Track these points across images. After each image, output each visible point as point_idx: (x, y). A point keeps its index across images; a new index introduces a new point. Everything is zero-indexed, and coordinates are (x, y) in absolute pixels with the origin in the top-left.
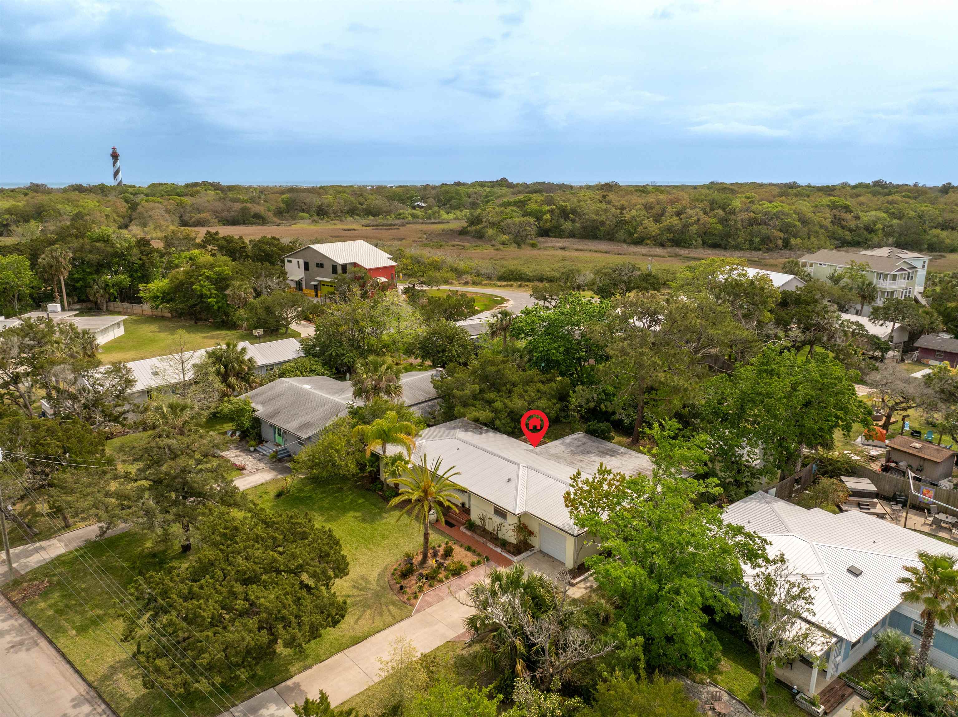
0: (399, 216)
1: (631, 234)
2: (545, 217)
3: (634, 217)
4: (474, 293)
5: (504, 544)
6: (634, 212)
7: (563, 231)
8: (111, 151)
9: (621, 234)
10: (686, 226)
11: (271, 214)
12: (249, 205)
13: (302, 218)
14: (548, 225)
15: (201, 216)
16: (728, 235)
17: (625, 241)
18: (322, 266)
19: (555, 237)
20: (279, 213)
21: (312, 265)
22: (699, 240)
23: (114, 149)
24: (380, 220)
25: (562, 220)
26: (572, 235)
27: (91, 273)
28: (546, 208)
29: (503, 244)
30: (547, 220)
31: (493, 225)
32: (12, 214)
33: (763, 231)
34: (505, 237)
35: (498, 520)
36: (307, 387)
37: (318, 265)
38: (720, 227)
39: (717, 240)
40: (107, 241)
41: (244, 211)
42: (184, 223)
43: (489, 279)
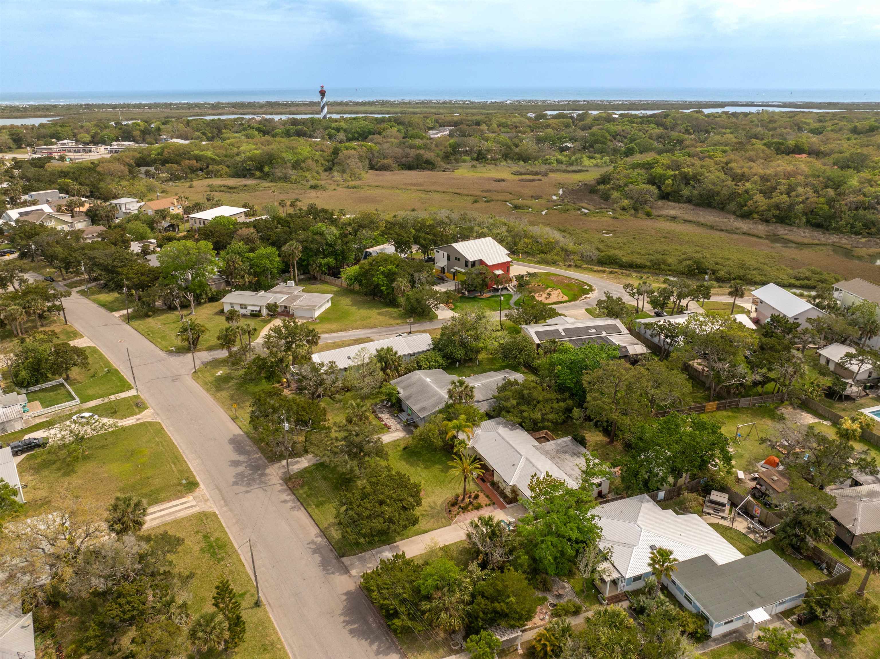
0: (546, 162)
1: (741, 206)
2: (667, 182)
3: (747, 192)
4: (571, 279)
6: (748, 185)
7: (682, 196)
8: (320, 89)
9: (732, 206)
10: (791, 207)
11: (439, 159)
12: (422, 152)
13: (464, 161)
14: (669, 189)
15: (386, 161)
16: (833, 217)
17: (734, 213)
18: (459, 260)
19: (674, 201)
20: (446, 157)
21: (452, 258)
22: (804, 219)
23: (322, 87)
24: (529, 167)
25: (683, 186)
26: (689, 201)
27: (312, 256)
28: (670, 173)
29: (624, 209)
30: (668, 185)
31: (619, 188)
32: (252, 161)
33: (868, 216)
34: (626, 202)
36: (428, 380)
37: (456, 258)
38: (826, 207)
39: (820, 220)
40: (321, 234)
41: (418, 157)
42: (372, 167)
43: (590, 261)
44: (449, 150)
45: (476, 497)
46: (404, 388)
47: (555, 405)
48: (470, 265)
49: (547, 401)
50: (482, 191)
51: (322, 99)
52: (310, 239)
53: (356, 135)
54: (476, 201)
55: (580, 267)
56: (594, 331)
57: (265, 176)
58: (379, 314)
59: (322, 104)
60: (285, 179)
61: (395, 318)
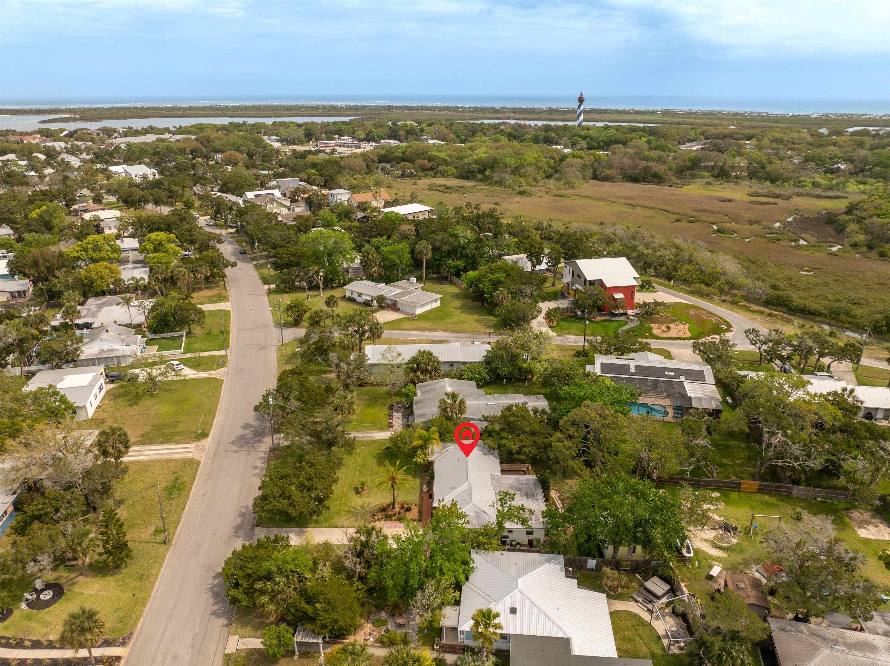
11: (669, 173)
13: (702, 177)
15: (610, 172)
18: (580, 277)
20: (681, 171)
23: (581, 94)
24: (773, 188)
27: (444, 257)
31: (860, 220)
32: (477, 164)
34: (861, 238)
36: (449, 389)
37: (578, 276)
40: (456, 236)
41: (646, 170)
42: (595, 177)
43: (757, 299)
44: (689, 163)
45: (409, 510)
46: (423, 393)
48: (588, 283)
51: (580, 106)
53: (602, 144)
54: (677, 221)
55: (736, 303)
56: (673, 374)
57: (486, 179)
59: (579, 112)
60: (501, 183)
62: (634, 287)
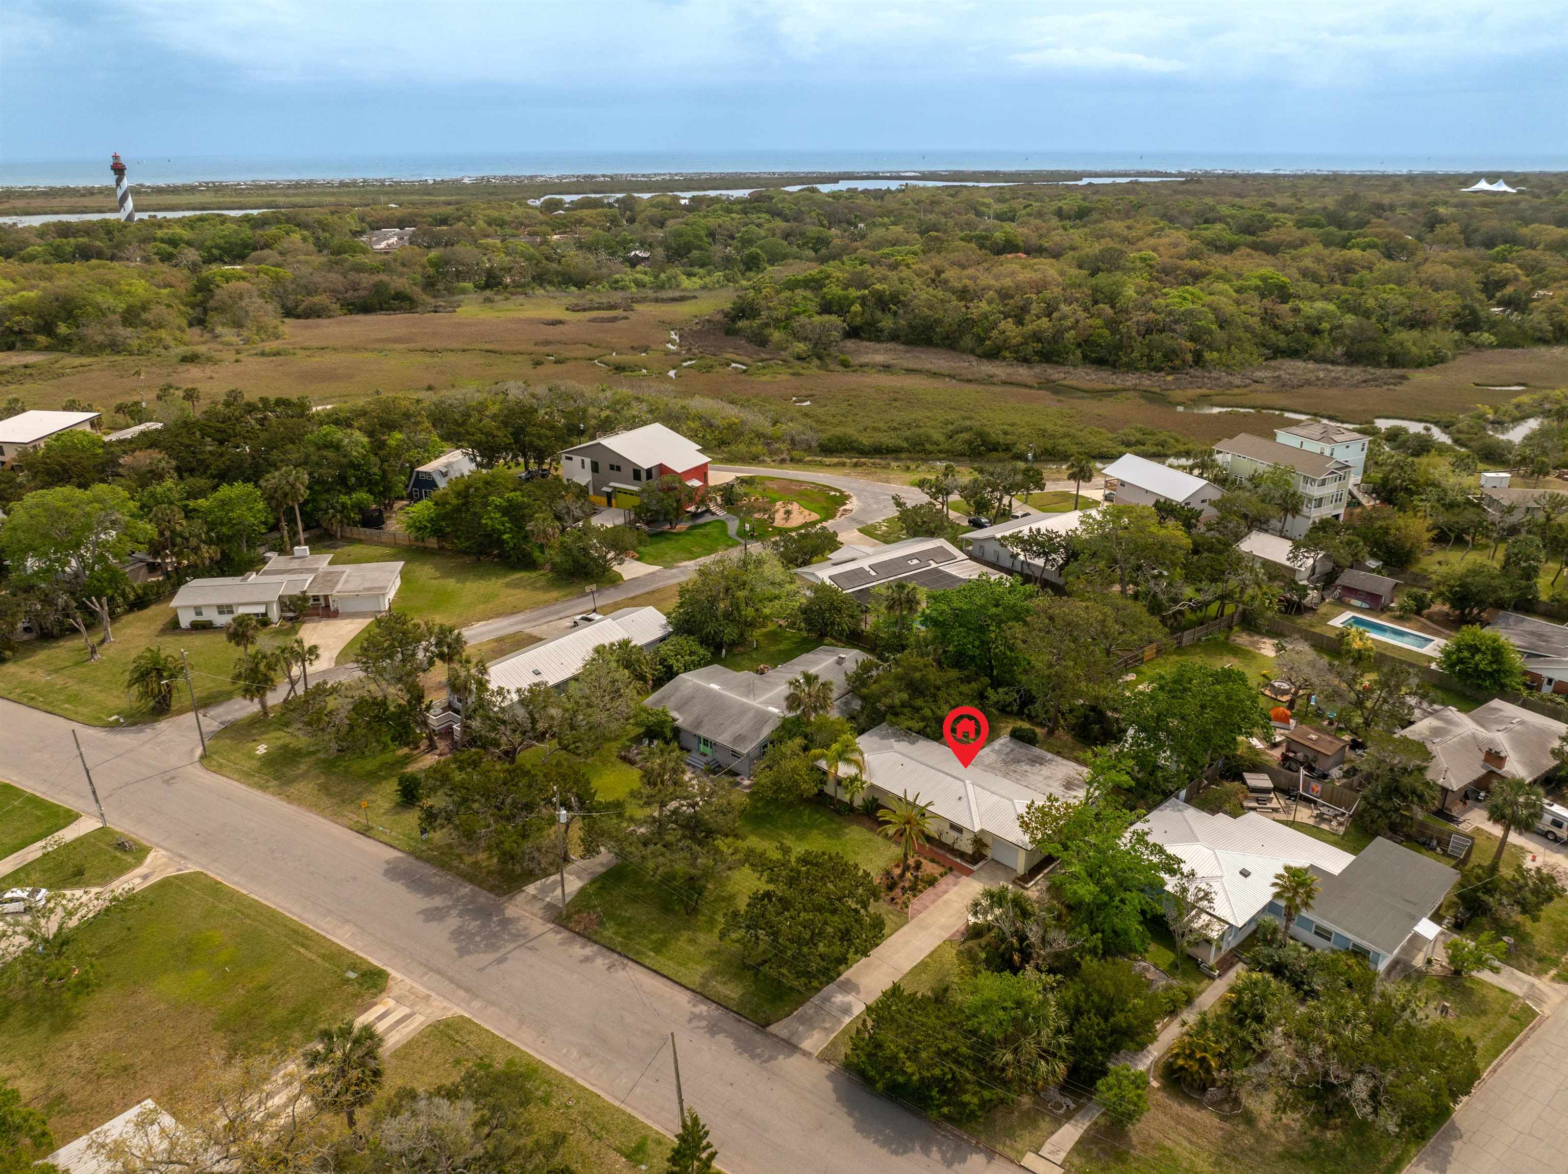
0: (616, 286)
1: (981, 340)
2: (853, 308)
3: (985, 316)
4: (801, 483)
5: (962, 855)
6: (984, 306)
7: (881, 331)
8: (111, 161)
9: (968, 341)
10: (1058, 334)
11: (417, 290)
12: (383, 277)
13: (464, 291)
14: (858, 321)
15: (316, 299)
16: (1119, 347)
17: (972, 352)
18: (619, 469)
19: (870, 340)
20: (429, 285)
21: (604, 467)
22: (1078, 352)
23: (116, 157)
24: (589, 296)
25: (879, 314)
26: (894, 337)
28: (853, 293)
30: (856, 313)
31: (777, 323)
33: (1168, 342)
34: (800, 347)
35: (954, 834)
36: (714, 686)
37: (612, 467)
38: (1106, 332)
39: (1103, 353)
40: (337, 447)
41: (379, 288)
42: (289, 313)
43: (809, 449)
44: (431, 271)
45: (918, 866)
46: (678, 709)
47: (964, 688)
48: (644, 475)
49: (948, 684)
50: (536, 344)
51: (119, 182)
52: (314, 458)
53: (215, 252)
54: (537, 363)
56: (915, 562)
58: (508, 585)
59: (120, 193)
60: (114, 347)
61: (543, 589)
62: (706, 465)
